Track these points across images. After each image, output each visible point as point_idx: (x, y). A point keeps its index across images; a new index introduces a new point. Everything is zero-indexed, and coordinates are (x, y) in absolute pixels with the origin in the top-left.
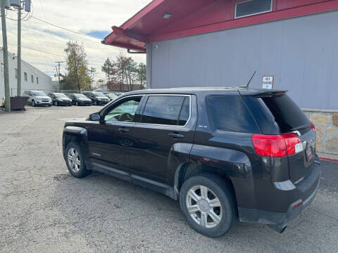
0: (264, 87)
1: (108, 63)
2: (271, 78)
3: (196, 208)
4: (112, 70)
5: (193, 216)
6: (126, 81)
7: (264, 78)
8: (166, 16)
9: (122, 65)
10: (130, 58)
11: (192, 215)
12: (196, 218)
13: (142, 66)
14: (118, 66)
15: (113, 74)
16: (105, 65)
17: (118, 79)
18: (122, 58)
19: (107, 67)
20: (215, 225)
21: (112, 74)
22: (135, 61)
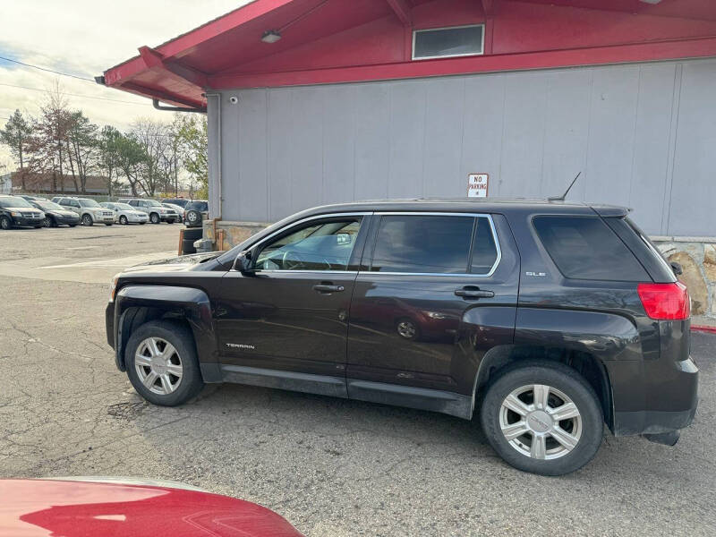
0: (472, 193)
1: (17, 121)
2: (484, 178)
3: (523, 427)
4: (29, 140)
5: (515, 444)
6: (69, 169)
7: (472, 177)
8: (271, 39)
9: (59, 130)
10: (79, 115)
11: (511, 443)
12: (520, 446)
13: (108, 134)
14: (49, 132)
15: (34, 149)
16: (9, 128)
17: (46, 161)
18: (57, 112)
19: (15, 132)
20: (565, 452)
21: (27, 151)
22: (91, 122)
